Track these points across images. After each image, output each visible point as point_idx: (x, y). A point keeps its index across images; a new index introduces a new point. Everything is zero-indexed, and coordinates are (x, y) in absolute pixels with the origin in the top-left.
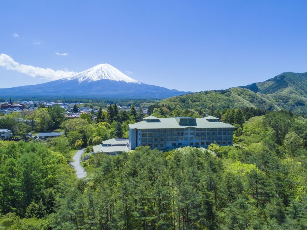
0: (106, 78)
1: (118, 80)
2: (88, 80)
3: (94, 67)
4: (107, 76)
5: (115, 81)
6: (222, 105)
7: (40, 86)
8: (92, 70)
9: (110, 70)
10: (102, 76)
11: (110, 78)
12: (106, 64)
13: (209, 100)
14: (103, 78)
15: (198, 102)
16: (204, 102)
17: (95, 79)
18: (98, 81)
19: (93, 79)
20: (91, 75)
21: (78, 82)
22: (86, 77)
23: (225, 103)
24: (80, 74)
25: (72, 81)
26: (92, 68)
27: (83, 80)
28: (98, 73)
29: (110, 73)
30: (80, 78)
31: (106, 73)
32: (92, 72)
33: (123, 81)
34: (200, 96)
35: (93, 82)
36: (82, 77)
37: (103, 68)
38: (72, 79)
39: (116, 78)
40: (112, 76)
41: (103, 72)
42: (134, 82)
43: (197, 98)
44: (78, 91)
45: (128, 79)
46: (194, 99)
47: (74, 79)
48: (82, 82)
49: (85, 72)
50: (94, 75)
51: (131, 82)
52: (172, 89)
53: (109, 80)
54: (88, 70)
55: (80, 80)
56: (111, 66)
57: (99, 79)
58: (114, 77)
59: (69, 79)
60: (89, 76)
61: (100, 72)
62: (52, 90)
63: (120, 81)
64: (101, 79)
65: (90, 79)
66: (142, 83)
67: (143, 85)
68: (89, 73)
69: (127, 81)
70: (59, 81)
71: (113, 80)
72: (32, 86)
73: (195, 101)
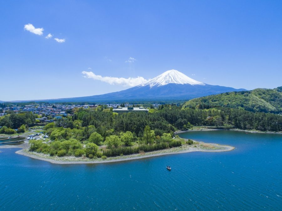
0: (172, 83)
1: (182, 83)
2: (158, 85)
3: (163, 74)
4: (174, 80)
5: (181, 85)
6: (237, 103)
7: (122, 93)
8: (161, 76)
9: (176, 75)
10: (169, 81)
11: (176, 82)
12: (173, 70)
13: (227, 100)
14: (170, 83)
15: (217, 102)
16: (223, 101)
17: (163, 84)
18: (166, 85)
19: (162, 84)
20: (160, 81)
21: (149, 88)
22: (155, 83)
23: (241, 102)
24: (151, 81)
25: (145, 87)
26: (161, 75)
27: (154, 85)
28: (166, 78)
29: (176, 78)
30: (151, 83)
31: (172, 78)
32: (161, 78)
33: (188, 84)
34: (220, 97)
35: (161, 86)
36: (153, 83)
37: (170, 74)
38: (145, 85)
39: (181, 82)
40: (178, 80)
41: (170, 77)
42: (198, 84)
43: (217, 98)
44: (149, 95)
45: (193, 82)
46: (215, 99)
47: (147, 85)
48: (153, 87)
49: (155, 78)
50: (162, 80)
51: (195, 84)
52: (239, 89)
53: (175, 84)
54: (158, 77)
55: (151, 86)
56: (177, 71)
57: (166, 84)
58: (179, 81)
59: (143, 85)
60: (159, 82)
61: (168, 77)
62: (131, 95)
63: (185, 84)
64: (168, 83)
65: (159, 84)
66: (206, 85)
67: (207, 87)
68: (159, 79)
69: (191, 84)
70: (135, 88)
71: (178, 83)
72: (117, 92)
73: (215, 101)
